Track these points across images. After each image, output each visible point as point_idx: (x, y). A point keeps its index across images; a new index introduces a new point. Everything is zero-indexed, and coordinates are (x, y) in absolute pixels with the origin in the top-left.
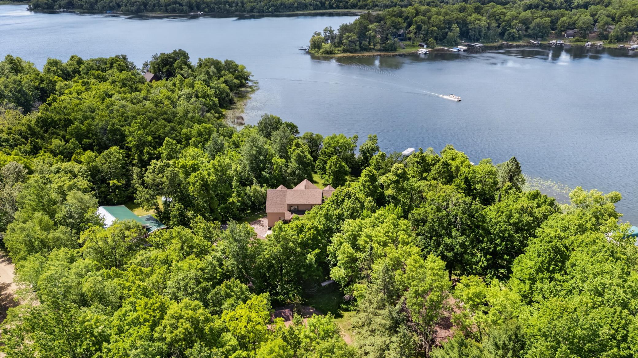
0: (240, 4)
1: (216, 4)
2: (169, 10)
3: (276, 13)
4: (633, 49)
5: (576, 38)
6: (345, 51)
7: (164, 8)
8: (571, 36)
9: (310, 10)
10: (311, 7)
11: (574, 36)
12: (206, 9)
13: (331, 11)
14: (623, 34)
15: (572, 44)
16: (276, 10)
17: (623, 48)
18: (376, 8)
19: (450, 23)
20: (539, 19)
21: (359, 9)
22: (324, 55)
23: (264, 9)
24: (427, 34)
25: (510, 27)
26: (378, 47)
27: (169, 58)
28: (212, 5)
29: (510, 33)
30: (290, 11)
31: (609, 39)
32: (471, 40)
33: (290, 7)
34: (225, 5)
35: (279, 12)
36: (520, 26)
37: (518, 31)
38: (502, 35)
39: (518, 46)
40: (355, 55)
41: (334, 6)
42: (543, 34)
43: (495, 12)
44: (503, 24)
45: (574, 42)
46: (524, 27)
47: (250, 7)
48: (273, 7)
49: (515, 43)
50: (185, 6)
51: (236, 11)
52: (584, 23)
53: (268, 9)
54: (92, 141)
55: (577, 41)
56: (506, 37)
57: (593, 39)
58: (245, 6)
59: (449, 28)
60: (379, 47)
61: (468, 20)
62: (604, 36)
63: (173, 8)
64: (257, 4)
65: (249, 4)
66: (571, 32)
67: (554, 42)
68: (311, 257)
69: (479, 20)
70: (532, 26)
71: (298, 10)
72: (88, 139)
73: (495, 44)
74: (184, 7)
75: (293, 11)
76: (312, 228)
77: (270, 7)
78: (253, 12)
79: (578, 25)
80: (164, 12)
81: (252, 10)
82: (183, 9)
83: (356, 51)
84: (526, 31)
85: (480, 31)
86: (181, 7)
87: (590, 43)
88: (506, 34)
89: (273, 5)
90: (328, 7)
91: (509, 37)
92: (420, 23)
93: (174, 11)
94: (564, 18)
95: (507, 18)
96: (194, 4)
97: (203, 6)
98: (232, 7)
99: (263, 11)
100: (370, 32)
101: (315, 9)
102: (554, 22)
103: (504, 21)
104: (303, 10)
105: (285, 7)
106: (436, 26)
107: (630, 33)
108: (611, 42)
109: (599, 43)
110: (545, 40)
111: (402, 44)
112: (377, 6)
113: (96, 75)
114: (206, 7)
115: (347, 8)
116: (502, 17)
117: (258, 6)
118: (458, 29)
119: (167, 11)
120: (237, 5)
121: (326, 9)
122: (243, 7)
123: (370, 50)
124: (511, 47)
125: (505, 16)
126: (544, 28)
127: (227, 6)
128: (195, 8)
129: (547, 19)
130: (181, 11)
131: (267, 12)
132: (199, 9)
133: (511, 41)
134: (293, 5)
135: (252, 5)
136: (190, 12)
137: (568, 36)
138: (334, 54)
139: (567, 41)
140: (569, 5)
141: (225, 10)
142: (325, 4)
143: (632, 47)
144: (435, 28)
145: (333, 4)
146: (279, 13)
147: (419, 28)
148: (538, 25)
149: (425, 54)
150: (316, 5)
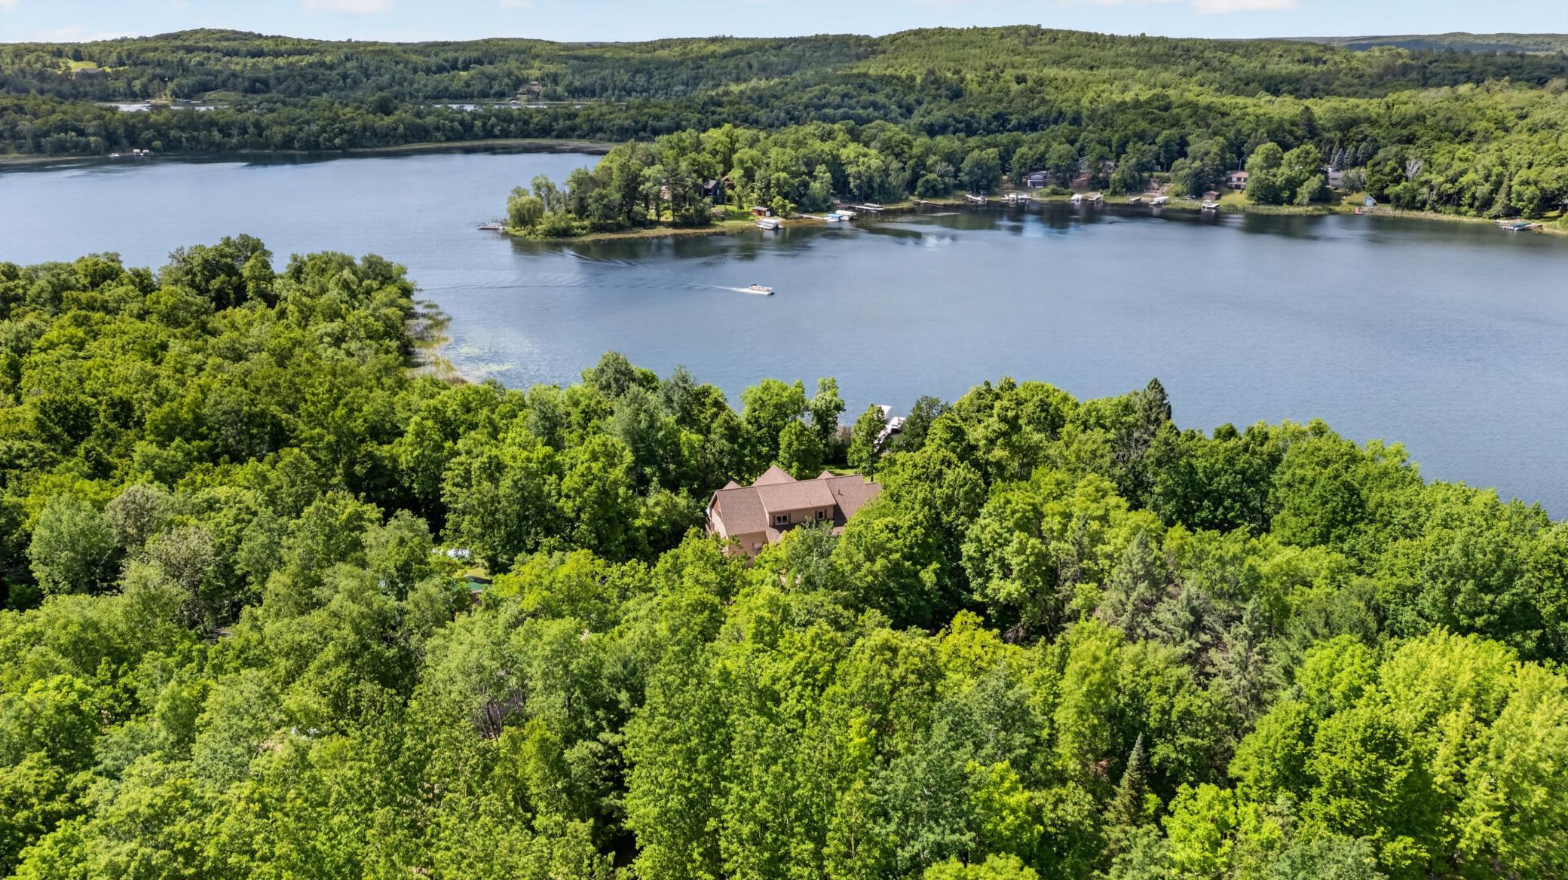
0: (251, 130)
1: (183, 129)
2: (48, 147)
3: (353, 150)
4: (1159, 205)
5: (1051, 187)
6: (596, 228)
7: (29, 141)
8: (1039, 184)
9: (440, 141)
10: (438, 135)
11: (1045, 185)
12: (157, 143)
13: (490, 142)
14: (1133, 177)
15: (1046, 199)
16: (352, 143)
17: (1138, 204)
18: (599, 135)
19: (810, 164)
20: (977, 151)
21: (558, 137)
22: (550, 239)
23: (321, 139)
24: (768, 187)
25: (925, 168)
26: (668, 216)
27: (222, 256)
28: (172, 133)
29: (927, 181)
30: (387, 144)
31: (1111, 187)
32: (854, 199)
33: (386, 135)
34: (209, 131)
35: (362, 147)
36: (942, 167)
37: (942, 176)
38: (911, 186)
39: (946, 208)
40: (621, 236)
41: (497, 131)
42: (990, 182)
43: (890, 138)
44: (911, 162)
45: (1048, 195)
46: (951, 168)
47: (280, 136)
48: (345, 136)
49: (941, 202)
50: (94, 135)
51: (243, 145)
52: (1060, 157)
53: (331, 140)
54: (210, 443)
55: (1054, 193)
56: (920, 189)
57: (1080, 188)
58: (267, 133)
59: (810, 174)
60: (671, 219)
61: (843, 157)
62: (1099, 183)
63: (60, 140)
64: (301, 129)
65: (276, 129)
66: (1037, 176)
67: (1012, 196)
68: (928, 576)
69: (865, 156)
70: (966, 165)
71: (407, 142)
72: (202, 440)
73: (905, 205)
74: (92, 139)
75: (396, 144)
76: (916, 524)
77: (336, 136)
78: (290, 148)
79: (1049, 164)
80: (30, 152)
81: (288, 142)
82: (88, 144)
83: (620, 228)
84: (956, 176)
85: (871, 179)
86: (82, 139)
87: (1077, 196)
88: (920, 182)
89: (342, 131)
90: (481, 134)
91: (927, 190)
92: (749, 164)
93: (61, 148)
94: (1024, 149)
95: (916, 151)
96: (121, 131)
97: (147, 134)
98: (229, 135)
99: (317, 145)
100: (648, 185)
101: (448, 139)
102: (1005, 156)
103: (911, 158)
104: (420, 141)
105: (375, 134)
106: (784, 170)
107: (1146, 175)
108: (1114, 193)
109: (1095, 196)
110: (995, 194)
111: (719, 209)
112: (601, 129)
113: (84, 301)
114: (155, 138)
115: (528, 136)
116: (906, 149)
117: (301, 134)
118: (828, 174)
119: (38, 149)
120: (244, 130)
121: (476, 137)
122: (260, 135)
123: (653, 224)
124: (934, 209)
125: (911, 148)
126: (989, 169)
127: (216, 133)
128: (124, 141)
129: (992, 152)
130: (86, 149)
131: (329, 148)
132: (134, 144)
133: (930, 197)
134: (395, 129)
135: (286, 130)
136: (109, 150)
137: (1034, 184)
138: (575, 235)
139: (1034, 194)
140: (1002, 125)
141: (212, 144)
142: (472, 126)
143: (1156, 200)
144: (783, 175)
145: (493, 126)
146: (360, 150)
147: (749, 175)
148: (978, 164)
149: (776, 229)
150: (452, 129)
